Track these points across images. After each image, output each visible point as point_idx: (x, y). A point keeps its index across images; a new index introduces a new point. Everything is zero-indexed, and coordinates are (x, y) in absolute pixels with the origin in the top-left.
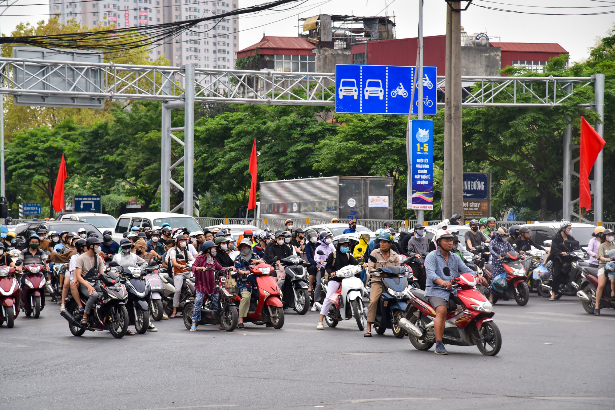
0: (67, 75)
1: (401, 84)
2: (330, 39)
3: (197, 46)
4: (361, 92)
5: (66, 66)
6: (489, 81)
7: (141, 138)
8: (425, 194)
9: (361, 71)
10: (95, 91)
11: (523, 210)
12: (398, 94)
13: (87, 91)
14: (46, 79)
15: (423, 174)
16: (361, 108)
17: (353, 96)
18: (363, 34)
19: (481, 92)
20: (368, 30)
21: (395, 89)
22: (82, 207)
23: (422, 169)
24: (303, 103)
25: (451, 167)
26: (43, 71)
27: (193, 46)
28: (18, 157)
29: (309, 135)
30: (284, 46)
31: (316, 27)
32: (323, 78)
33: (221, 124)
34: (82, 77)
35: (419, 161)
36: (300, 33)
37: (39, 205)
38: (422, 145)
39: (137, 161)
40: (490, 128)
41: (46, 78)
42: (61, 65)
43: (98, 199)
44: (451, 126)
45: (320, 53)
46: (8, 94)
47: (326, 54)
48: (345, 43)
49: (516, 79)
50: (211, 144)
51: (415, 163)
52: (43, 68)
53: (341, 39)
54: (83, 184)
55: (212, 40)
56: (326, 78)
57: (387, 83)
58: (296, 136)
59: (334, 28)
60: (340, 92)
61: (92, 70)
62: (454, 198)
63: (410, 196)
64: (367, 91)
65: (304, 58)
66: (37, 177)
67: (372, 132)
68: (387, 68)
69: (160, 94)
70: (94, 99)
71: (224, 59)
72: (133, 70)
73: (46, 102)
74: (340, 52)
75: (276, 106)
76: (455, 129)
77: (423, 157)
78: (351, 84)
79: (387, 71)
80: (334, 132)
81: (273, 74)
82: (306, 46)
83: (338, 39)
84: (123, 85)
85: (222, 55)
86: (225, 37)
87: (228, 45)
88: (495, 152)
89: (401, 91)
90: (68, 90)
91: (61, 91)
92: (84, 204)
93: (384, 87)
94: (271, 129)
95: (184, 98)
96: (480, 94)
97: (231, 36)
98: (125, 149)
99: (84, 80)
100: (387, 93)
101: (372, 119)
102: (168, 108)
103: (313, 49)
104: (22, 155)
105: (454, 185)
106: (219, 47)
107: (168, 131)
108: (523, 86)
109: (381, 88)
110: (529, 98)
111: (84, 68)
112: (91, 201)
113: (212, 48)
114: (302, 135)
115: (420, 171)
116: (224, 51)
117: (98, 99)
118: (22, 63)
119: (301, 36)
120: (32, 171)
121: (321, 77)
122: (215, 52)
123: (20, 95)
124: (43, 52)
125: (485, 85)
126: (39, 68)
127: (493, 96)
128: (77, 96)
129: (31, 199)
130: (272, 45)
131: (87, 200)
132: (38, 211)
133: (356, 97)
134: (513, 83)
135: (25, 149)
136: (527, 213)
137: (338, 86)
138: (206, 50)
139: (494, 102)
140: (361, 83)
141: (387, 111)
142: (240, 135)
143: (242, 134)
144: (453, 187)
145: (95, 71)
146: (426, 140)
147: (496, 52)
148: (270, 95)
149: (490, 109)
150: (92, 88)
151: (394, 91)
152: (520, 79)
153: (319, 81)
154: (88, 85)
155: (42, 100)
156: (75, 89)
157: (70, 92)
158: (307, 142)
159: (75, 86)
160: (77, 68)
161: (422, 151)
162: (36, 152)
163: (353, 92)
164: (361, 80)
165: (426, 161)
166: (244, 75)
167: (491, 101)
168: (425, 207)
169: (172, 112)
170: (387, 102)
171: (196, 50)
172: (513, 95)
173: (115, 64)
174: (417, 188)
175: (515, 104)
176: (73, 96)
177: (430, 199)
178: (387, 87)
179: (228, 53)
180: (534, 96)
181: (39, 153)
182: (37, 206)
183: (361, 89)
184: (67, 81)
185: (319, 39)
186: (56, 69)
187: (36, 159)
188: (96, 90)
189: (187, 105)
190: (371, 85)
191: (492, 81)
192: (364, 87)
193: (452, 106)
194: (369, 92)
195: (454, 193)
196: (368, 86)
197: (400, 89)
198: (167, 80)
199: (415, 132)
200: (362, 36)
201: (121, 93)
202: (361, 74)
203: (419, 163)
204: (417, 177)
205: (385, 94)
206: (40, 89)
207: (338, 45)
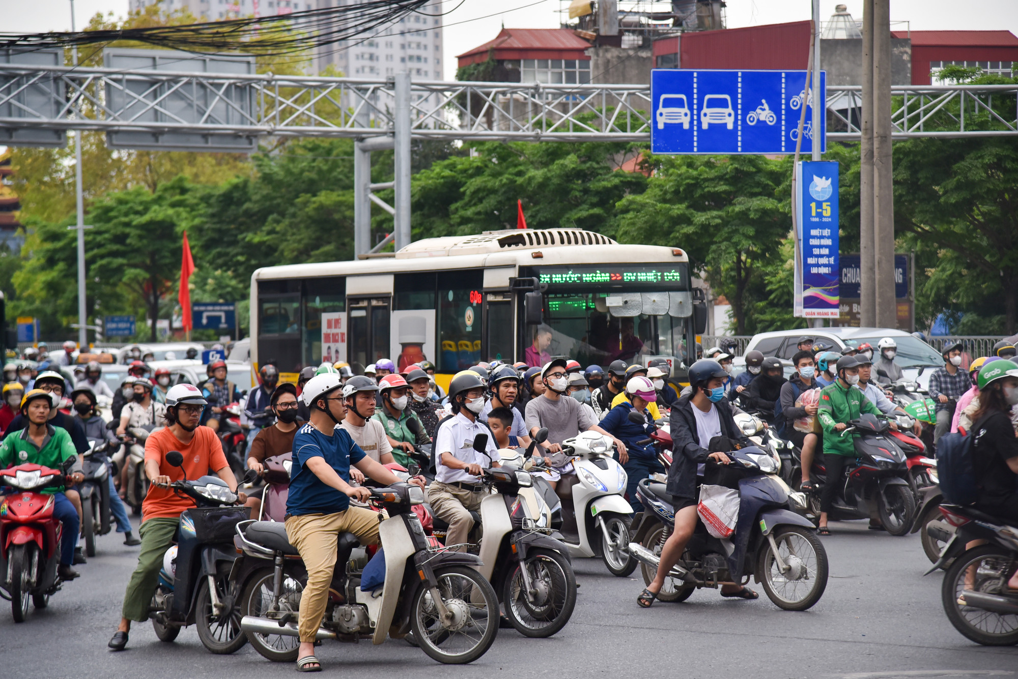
0: (195, 94)
1: (764, 101)
2: (614, 31)
3: (373, 50)
4: (695, 117)
5: (194, 81)
6: (916, 93)
7: (306, 204)
8: (825, 290)
9: (695, 80)
10: (242, 123)
11: (967, 318)
12: (758, 120)
13: (228, 123)
14: (160, 104)
15: (822, 256)
16: (695, 144)
17: (682, 124)
18: (670, 21)
19: (903, 112)
20: (679, 14)
21: (754, 110)
22: (204, 321)
23: (820, 247)
24: (595, 137)
25: (873, 242)
26: (155, 91)
27: (367, 50)
28: (99, 238)
29: (598, 193)
30: (537, 44)
31: (590, 12)
32: (629, 94)
33: (443, 177)
34: (221, 98)
35: (814, 232)
36: (564, 22)
37: (131, 319)
38: (819, 205)
39: (299, 241)
40: (920, 175)
41: (160, 102)
42: (185, 80)
43: (231, 308)
44: (873, 170)
45: (598, 55)
46: (96, 130)
47: (609, 55)
48: (640, 38)
49: (965, 90)
50: (426, 211)
51: (807, 237)
52: (154, 85)
53: (634, 32)
54: (202, 283)
55: (397, 40)
56: (634, 94)
57: (740, 101)
58: (577, 194)
59: (622, 12)
60: (658, 118)
61: (237, 87)
62: (880, 297)
63: (799, 295)
64: (705, 115)
65: (570, 64)
66: (131, 272)
67: (710, 188)
68: (740, 74)
69: (352, 126)
70: (240, 137)
71: (418, 71)
72: (306, 86)
73: (160, 144)
74: (631, 53)
75: (547, 142)
76: (880, 176)
77: (821, 225)
78: (679, 103)
79: (740, 80)
80: (638, 186)
81: (544, 88)
82: (574, 43)
83: (628, 31)
84: (291, 111)
85: (415, 65)
86: (420, 35)
87: (425, 47)
88: (928, 217)
89: (764, 114)
90: (198, 122)
91: (185, 124)
92: (209, 318)
93: (735, 108)
94: (534, 184)
95: (393, 133)
96: (901, 116)
97: (430, 33)
98: (278, 222)
99: (222, 106)
100: (740, 117)
101: (709, 165)
102: (364, 151)
103: (586, 49)
104: (107, 236)
105: (880, 274)
106: (410, 52)
107: (365, 189)
108: (975, 100)
109: (730, 110)
110: (987, 122)
111: (222, 85)
112: (220, 311)
113: (398, 53)
114: (586, 191)
115: (816, 251)
116: (419, 58)
117: (248, 137)
118: (120, 77)
119: (566, 27)
120: (120, 261)
121: (626, 92)
122: (403, 60)
123: (117, 132)
124: (154, 59)
125: (909, 100)
126: (148, 85)
127: (923, 120)
128: (212, 132)
129: (117, 309)
130: (516, 44)
131: (213, 311)
132: (130, 329)
133: (686, 126)
134: (958, 96)
135: (110, 225)
136: (973, 322)
137: (656, 107)
138: (389, 57)
139: (925, 130)
140: (695, 101)
141: (740, 149)
142: (480, 195)
143: (481, 195)
144: (877, 276)
145: (243, 89)
146: (827, 196)
147: (903, 46)
148: (538, 124)
149: (919, 141)
150: (237, 116)
151: (752, 114)
152: (970, 90)
153: (623, 99)
154: (230, 113)
155: (153, 139)
156: (210, 119)
157: (201, 125)
158: (593, 205)
159: (209, 116)
160: (212, 84)
161: (819, 215)
162: (127, 230)
163: (681, 116)
164: (695, 96)
165: (827, 232)
166: (494, 90)
167: (918, 129)
168: (826, 314)
169: (372, 157)
170: (739, 133)
171: (371, 57)
172: (959, 116)
173: (277, 77)
174: (811, 280)
175: (962, 133)
176: (206, 132)
177: (835, 299)
178: (740, 106)
179: (426, 60)
180: (994, 118)
181: (133, 232)
182: (128, 321)
183: (695, 112)
184: (195, 107)
185: (596, 31)
186: (176, 87)
187: (128, 241)
188: (243, 120)
189: (399, 143)
190: (712, 104)
191: (921, 94)
192: (700, 108)
193: (875, 135)
194: (710, 117)
195: (880, 287)
196: (708, 107)
197: (763, 110)
198: (363, 102)
199: (807, 182)
200: (667, 25)
201: (287, 125)
202: (695, 86)
203: (814, 237)
204: (811, 261)
205: (736, 120)
206: (150, 121)
207: (629, 40)
